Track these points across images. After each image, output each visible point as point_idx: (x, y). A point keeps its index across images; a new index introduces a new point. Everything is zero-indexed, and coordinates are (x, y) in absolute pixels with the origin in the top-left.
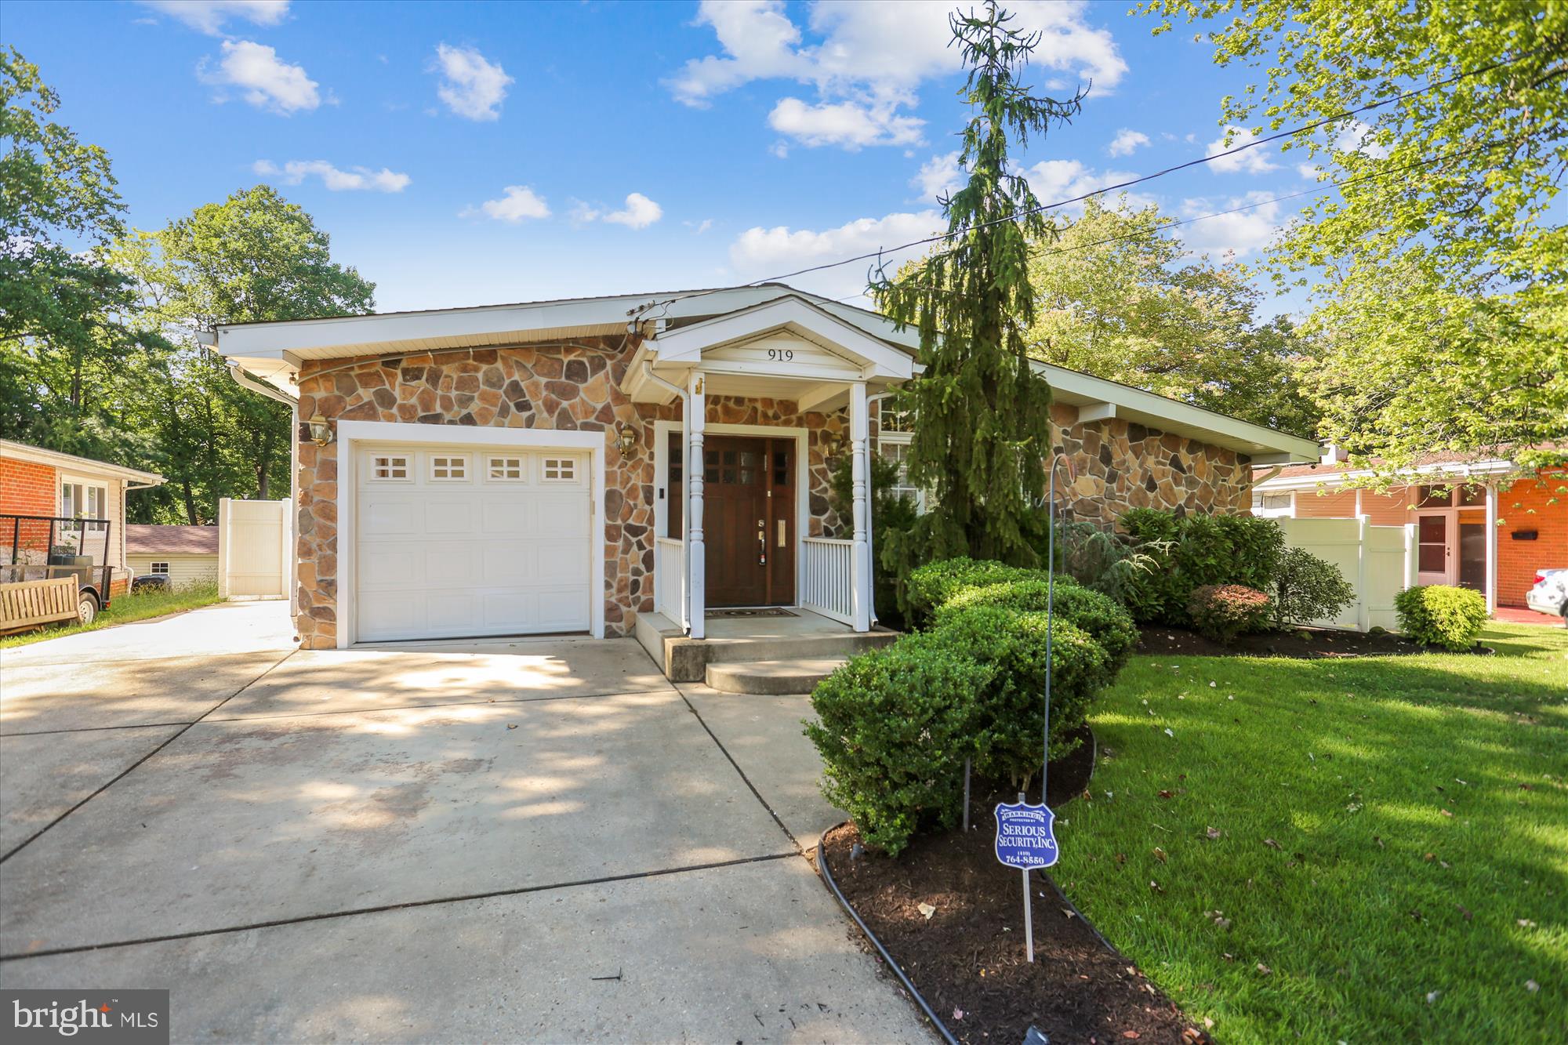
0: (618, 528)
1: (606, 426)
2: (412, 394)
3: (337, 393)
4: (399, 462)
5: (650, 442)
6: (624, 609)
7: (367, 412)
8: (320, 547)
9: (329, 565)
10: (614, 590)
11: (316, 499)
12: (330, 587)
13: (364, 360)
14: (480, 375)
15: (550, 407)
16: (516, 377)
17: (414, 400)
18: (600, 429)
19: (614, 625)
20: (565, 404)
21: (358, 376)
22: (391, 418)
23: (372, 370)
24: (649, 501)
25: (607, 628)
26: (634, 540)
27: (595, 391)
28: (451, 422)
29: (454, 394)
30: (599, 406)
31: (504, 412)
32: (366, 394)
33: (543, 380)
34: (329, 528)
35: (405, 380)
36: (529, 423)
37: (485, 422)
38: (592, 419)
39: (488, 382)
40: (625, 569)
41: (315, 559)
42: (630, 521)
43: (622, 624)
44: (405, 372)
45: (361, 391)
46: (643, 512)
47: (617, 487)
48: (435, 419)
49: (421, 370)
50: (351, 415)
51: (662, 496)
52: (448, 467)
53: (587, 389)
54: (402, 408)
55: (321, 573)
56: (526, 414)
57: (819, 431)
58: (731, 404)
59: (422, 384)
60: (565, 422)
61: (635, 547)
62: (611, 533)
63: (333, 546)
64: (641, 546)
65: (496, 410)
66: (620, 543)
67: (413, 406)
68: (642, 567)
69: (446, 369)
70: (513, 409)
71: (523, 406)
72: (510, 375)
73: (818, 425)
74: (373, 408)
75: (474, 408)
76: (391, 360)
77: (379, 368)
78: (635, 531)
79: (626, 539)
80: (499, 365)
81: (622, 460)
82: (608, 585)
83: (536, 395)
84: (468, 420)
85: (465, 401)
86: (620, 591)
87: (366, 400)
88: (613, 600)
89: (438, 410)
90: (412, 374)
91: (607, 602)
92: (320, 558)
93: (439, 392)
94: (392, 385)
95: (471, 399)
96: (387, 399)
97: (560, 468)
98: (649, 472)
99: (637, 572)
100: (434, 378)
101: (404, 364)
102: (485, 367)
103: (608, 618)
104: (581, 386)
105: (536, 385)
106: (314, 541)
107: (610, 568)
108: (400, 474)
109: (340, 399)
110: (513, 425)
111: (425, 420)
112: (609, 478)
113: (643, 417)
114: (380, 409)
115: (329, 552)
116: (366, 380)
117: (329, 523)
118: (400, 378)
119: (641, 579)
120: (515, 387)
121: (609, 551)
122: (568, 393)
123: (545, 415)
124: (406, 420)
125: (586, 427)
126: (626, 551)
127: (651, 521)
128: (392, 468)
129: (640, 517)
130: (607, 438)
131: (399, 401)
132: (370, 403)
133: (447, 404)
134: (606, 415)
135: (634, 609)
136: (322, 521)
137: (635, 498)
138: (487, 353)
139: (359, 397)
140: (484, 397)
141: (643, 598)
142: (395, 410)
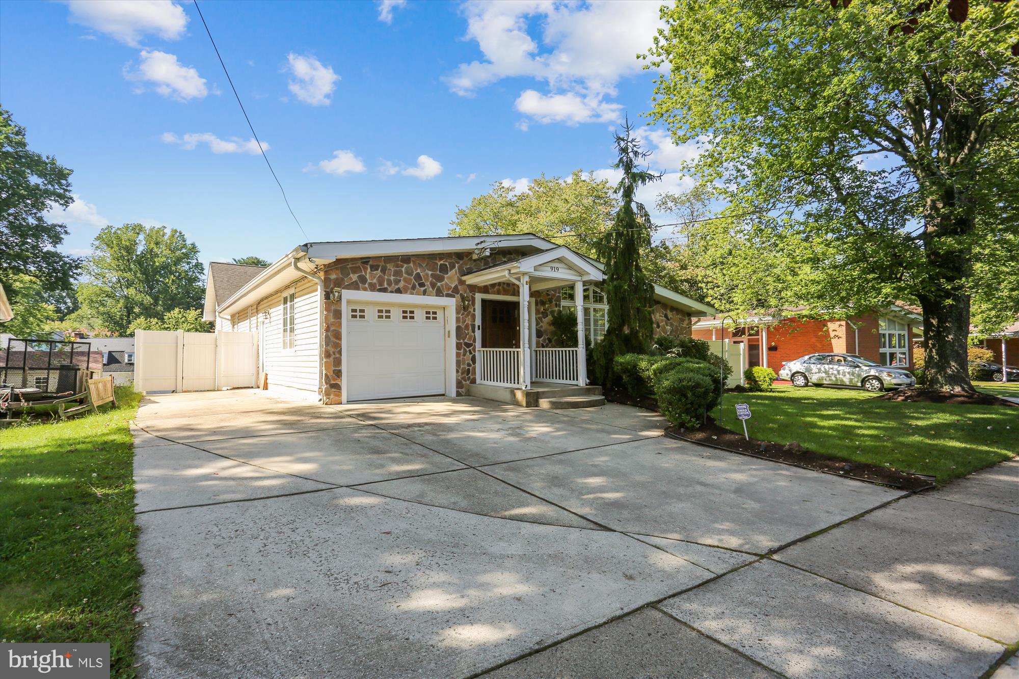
0: (461, 343)
1: (456, 295)
2: (375, 277)
3: (341, 276)
4: (362, 311)
5: (473, 304)
6: (464, 382)
7: (354, 286)
8: (334, 353)
9: (338, 362)
10: (460, 374)
11: (332, 329)
12: (338, 374)
13: (353, 260)
14: (403, 269)
15: (433, 285)
16: (419, 271)
17: (375, 281)
18: (454, 297)
19: (460, 390)
20: (439, 284)
21: (351, 268)
22: (365, 289)
23: (357, 265)
24: (474, 331)
25: (457, 392)
26: (468, 349)
27: (451, 278)
28: (391, 292)
29: (392, 278)
30: (453, 286)
31: (414, 287)
32: (354, 277)
33: (430, 273)
34: (338, 343)
35: (371, 270)
36: (424, 293)
37: (406, 292)
38: (450, 292)
39: (407, 273)
40: (464, 364)
41: (332, 359)
42: (466, 341)
43: (463, 390)
44: (372, 267)
45: (351, 275)
46: (471, 337)
47: (461, 325)
48: (384, 290)
49: (378, 266)
50: (348, 287)
51: (479, 329)
52: (384, 314)
53: (448, 278)
54: (370, 284)
55: (335, 366)
56: (423, 289)
57: (539, 299)
58: (505, 286)
59: (378, 273)
60: (439, 293)
61: (468, 353)
62: (459, 346)
63: (340, 352)
64: (471, 353)
65: (410, 286)
66: (462, 351)
67: (375, 284)
68: (471, 363)
69: (389, 266)
70: (417, 286)
71: (422, 285)
72: (416, 270)
73: (539, 297)
74: (357, 284)
75: (402, 284)
76: (365, 261)
77: (359, 264)
78: (468, 345)
79: (465, 349)
80: (411, 265)
81: (462, 312)
82: (457, 371)
83: (427, 280)
84: (398, 291)
85: (397, 282)
86: (462, 374)
87: (354, 280)
88: (459, 378)
89: (386, 286)
90: (374, 268)
91: (457, 379)
92: (334, 359)
93: (386, 277)
94: (366, 273)
95: (400, 281)
96: (363, 280)
97: (431, 315)
98: (474, 316)
99: (469, 365)
100: (384, 270)
101: (371, 263)
102: (405, 265)
103: (457, 387)
104: (446, 276)
105: (427, 274)
106: (331, 350)
107: (458, 363)
108: (362, 317)
109: (343, 279)
110: (418, 294)
111: (380, 290)
112: (458, 320)
113: (471, 292)
114: (360, 285)
115: (338, 356)
116: (355, 270)
117: (338, 341)
118: (369, 270)
119: (471, 368)
120: (418, 277)
121: (458, 355)
122: (441, 279)
123: (431, 289)
124: (372, 290)
125: (448, 295)
126: (464, 355)
127: (474, 341)
128: (358, 314)
129: (470, 339)
130: (457, 301)
131: (369, 281)
132: (356, 281)
133: (389, 283)
134: (456, 290)
135: (468, 382)
136: (335, 340)
137: (468, 330)
138: (406, 259)
139: (351, 279)
140: (405, 280)
141: (472, 377)
142: (367, 285)
